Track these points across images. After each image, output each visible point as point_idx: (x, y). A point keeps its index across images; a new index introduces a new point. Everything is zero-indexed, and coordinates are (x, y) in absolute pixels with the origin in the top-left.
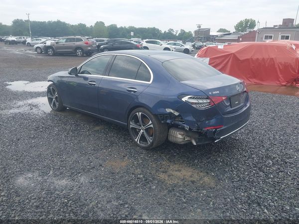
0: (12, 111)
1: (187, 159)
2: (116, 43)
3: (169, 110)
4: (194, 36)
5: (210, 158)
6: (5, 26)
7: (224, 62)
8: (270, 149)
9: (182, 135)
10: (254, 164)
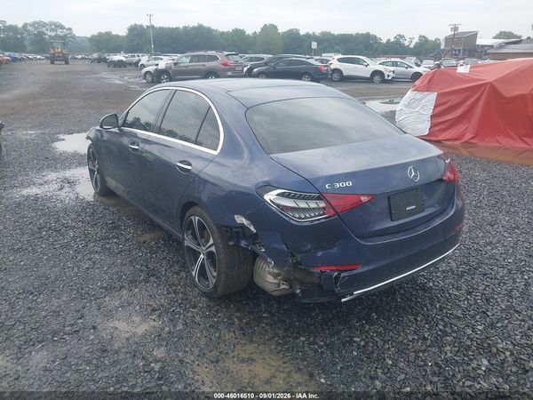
0: (26, 192)
1: (286, 330)
2: (281, 64)
3: (240, 219)
4: (442, 47)
5: (337, 333)
6: (117, 36)
7: (469, 103)
8: (499, 325)
9: (275, 276)
10: (436, 364)
